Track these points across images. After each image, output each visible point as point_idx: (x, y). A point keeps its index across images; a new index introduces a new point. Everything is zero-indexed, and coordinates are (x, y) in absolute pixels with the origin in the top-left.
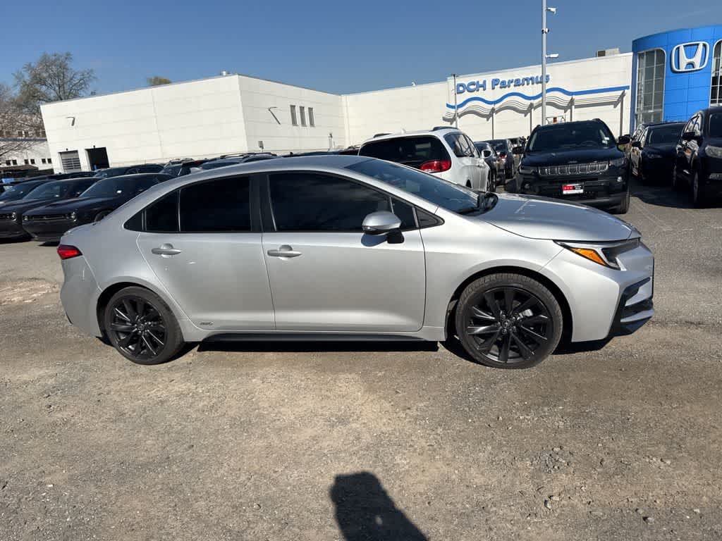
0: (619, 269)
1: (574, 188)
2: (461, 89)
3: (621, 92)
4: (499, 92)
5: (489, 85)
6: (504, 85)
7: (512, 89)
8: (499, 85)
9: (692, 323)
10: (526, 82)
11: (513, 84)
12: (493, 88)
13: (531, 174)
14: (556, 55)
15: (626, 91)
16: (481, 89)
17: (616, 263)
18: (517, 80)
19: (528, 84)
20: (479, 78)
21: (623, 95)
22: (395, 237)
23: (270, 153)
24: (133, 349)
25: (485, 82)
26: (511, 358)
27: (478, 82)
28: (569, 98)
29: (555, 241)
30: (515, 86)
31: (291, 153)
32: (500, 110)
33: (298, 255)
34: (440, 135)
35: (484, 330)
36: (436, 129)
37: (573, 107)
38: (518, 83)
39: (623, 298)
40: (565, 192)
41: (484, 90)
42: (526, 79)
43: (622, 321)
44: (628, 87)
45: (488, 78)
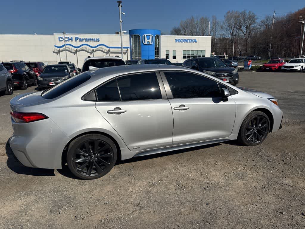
2: (61, 39)
3: (127, 49)
4: (79, 44)
5: (74, 39)
6: (80, 40)
7: (84, 42)
8: (78, 40)
10: (90, 40)
11: (85, 40)
12: (76, 41)
14: (126, 32)
16: (70, 41)
18: (86, 39)
20: (70, 36)
25: (72, 38)
27: (69, 37)
28: (108, 49)
29: (268, 99)
32: (80, 51)
37: (110, 53)
38: (86, 40)
41: (72, 41)
42: (90, 39)
44: (129, 48)
45: (74, 36)
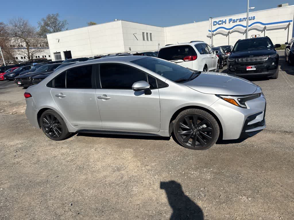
0: (246, 108)
1: (252, 68)
2: (215, 23)
3: (289, 23)
4: (232, 24)
5: (227, 21)
6: (234, 21)
7: (238, 23)
8: (232, 22)
9: (287, 132)
10: (244, 20)
11: (239, 20)
12: (229, 23)
13: (233, 62)
14: (253, 8)
15: (291, 22)
16: (224, 23)
17: (245, 105)
18: (240, 19)
19: (245, 21)
20: (223, 19)
21: (289, 24)
22: (147, 92)
23: (127, 53)
24: (51, 134)
25: (226, 20)
26: (196, 145)
27: (223, 20)
28: (264, 26)
29: (216, 95)
30: (239, 21)
31: (137, 53)
32: (232, 32)
33: (109, 99)
34: (193, 45)
35: (185, 133)
36: (191, 42)
37: (266, 30)
38: (240, 20)
39: (246, 121)
40: (247, 70)
41: (225, 24)
42: (244, 19)
43: (246, 131)
44: (292, 21)
45: (227, 18)
